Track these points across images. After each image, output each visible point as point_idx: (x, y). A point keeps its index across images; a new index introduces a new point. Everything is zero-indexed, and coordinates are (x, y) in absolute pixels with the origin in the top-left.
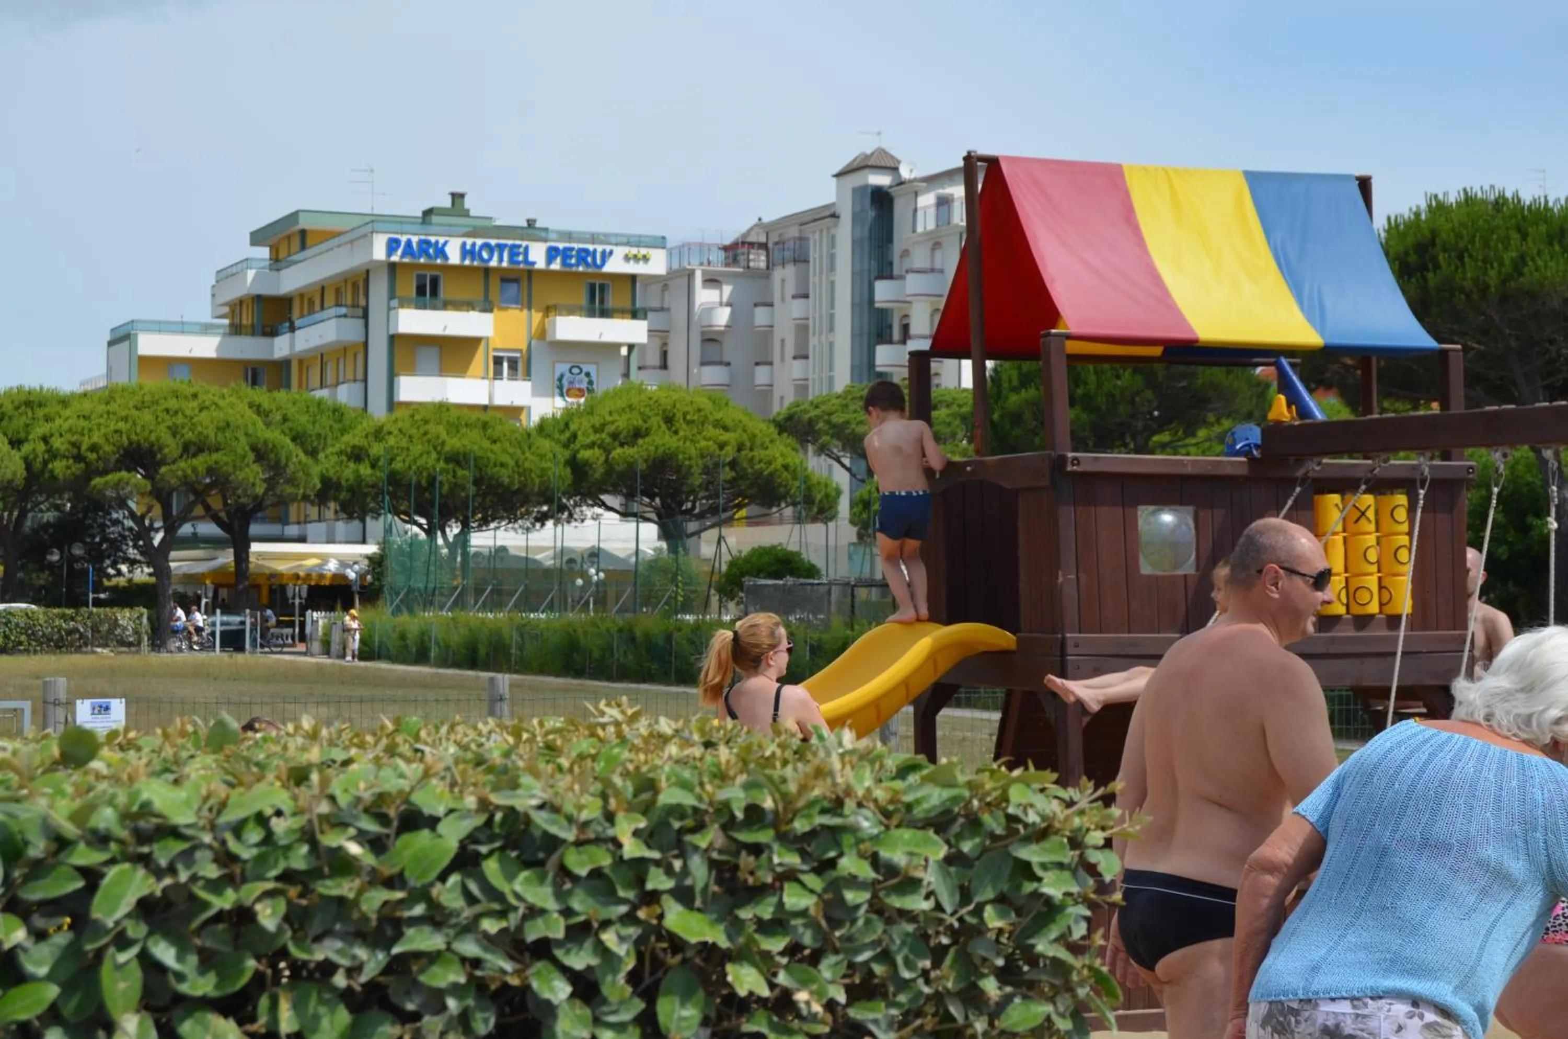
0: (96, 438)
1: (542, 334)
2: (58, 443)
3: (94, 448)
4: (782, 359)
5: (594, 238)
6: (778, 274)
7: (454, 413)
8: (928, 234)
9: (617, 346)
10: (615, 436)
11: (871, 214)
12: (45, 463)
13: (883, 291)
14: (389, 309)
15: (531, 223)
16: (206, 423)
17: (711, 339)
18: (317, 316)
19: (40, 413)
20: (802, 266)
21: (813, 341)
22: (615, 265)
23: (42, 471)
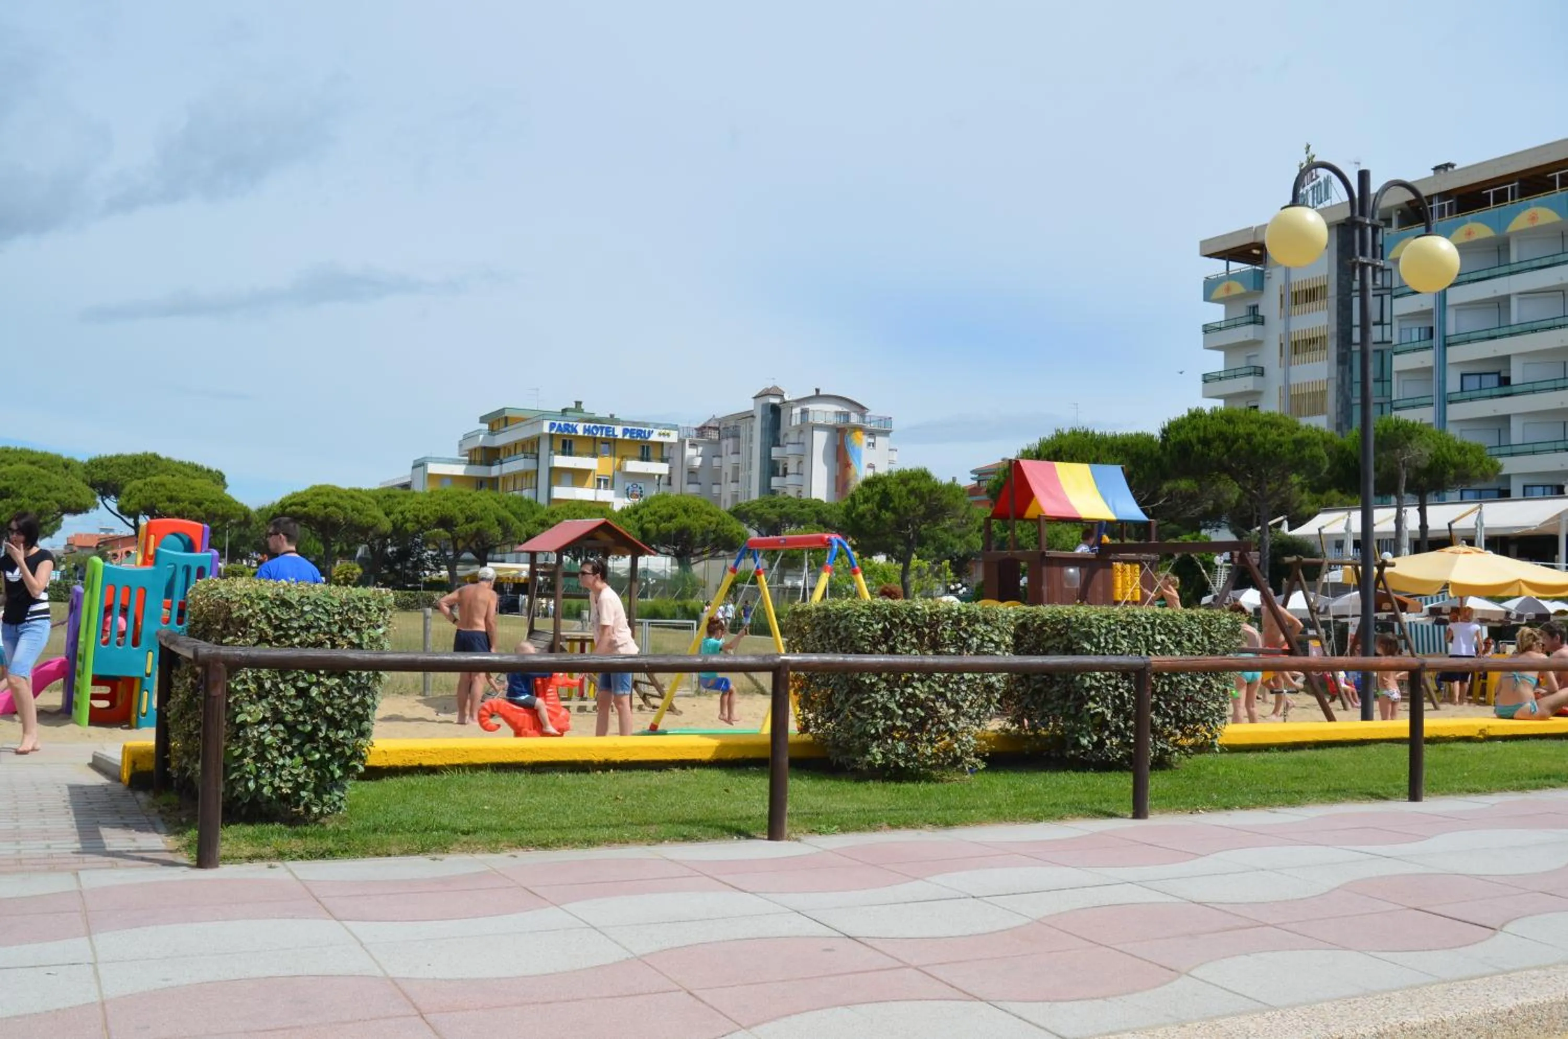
0: (426, 513)
1: (620, 469)
2: (408, 515)
3: (425, 518)
4: (726, 482)
5: (646, 425)
6: (724, 443)
7: (587, 506)
8: (796, 426)
9: (654, 475)
10: (661, 517)
11: (770, 416)
12: (402, 524)
13: (775, 452)
14: (550, 455)
15: (612, 416)
16: (476, 507)
17: (692, 472)
18: (512, 458)
19: (396, 500)
20: (736, 439)
21: (741, 474)
22: (654, 438)
23: (401, 528)
